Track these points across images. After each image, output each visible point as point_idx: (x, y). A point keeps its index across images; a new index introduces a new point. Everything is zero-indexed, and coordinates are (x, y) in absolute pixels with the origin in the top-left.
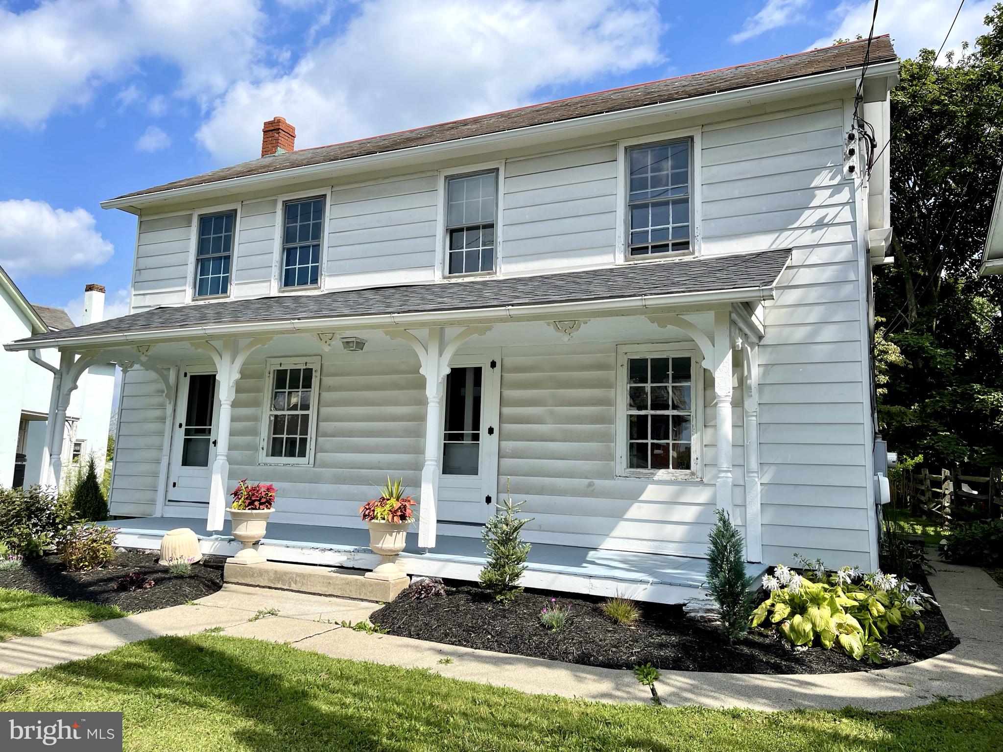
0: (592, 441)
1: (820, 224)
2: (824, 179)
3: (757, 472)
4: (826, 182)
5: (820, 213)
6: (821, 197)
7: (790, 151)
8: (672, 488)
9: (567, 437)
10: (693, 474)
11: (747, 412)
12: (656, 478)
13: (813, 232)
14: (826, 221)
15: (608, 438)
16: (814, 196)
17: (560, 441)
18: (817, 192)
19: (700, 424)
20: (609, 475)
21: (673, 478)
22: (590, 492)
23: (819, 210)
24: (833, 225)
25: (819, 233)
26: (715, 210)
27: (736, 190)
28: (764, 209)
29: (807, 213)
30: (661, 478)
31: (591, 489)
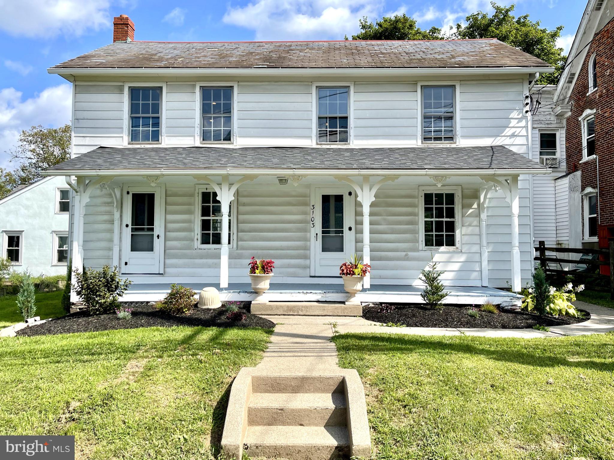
0: (407, 234)
1: (513, 135)
2: (514, 114)
3: (486, 247)
4: (516, 116)
5: (513, 130)
6: (513, 123)
7: (500, 99)
8: (447, 255)
9: (393, 232)
10: (457, 248)
11: (482, 219)
12: (440, 251)
13: (510, 138)
14: (516, 134)
15: (415, 232)
16: (510, 122)
17: (390, 234)
18: (512, 120)
19: (460, 225)
20: (416, 250)
21: (448, 250)
22: (406, 258)
23: (513, 129)
24: (519, 136)
25: (513, 139)
26: (466, 123)
27: (476, 115)
28: (489, 126)
29: (508, 129)
30: (442, 251)
31: (407, 257)
